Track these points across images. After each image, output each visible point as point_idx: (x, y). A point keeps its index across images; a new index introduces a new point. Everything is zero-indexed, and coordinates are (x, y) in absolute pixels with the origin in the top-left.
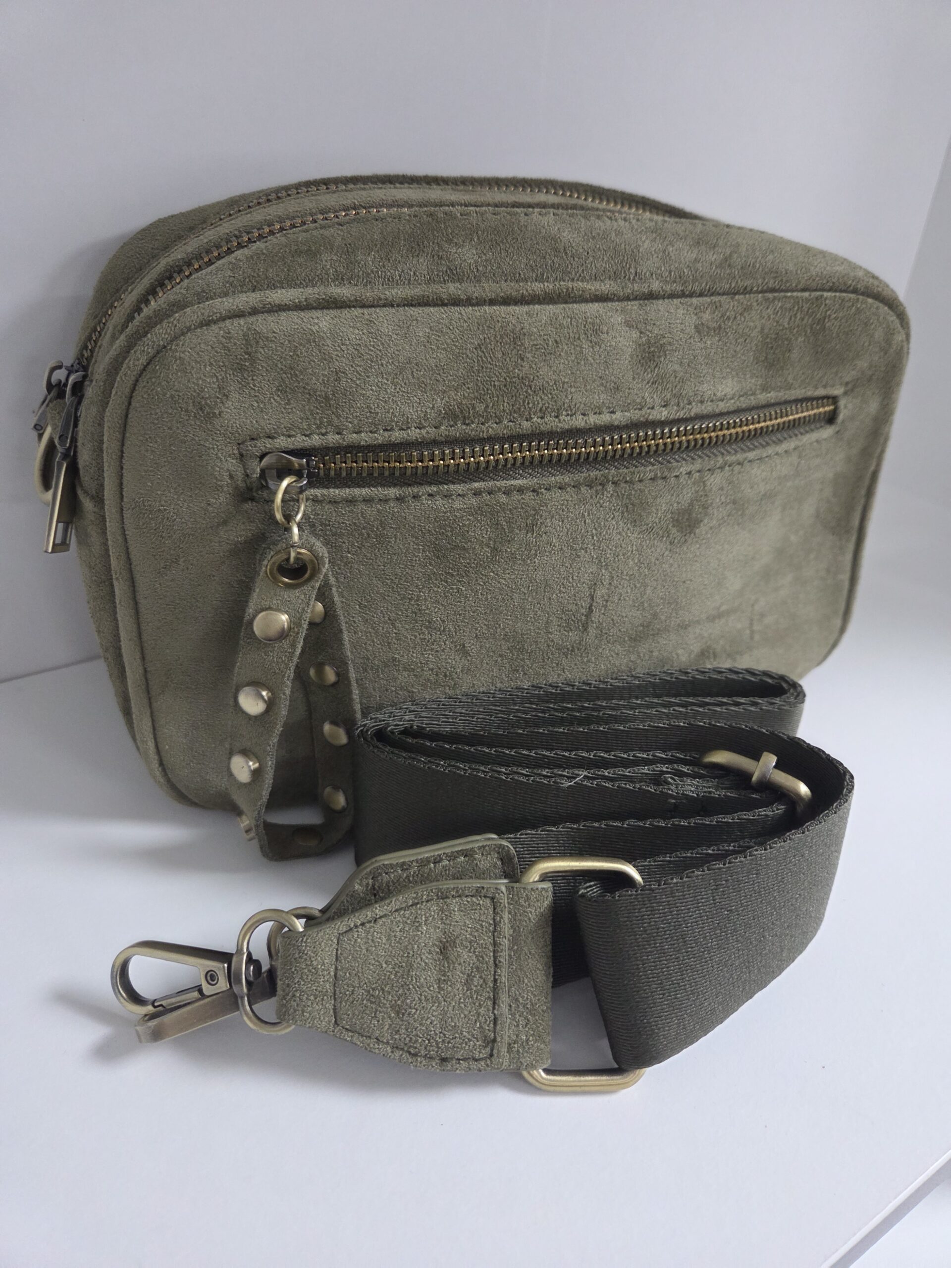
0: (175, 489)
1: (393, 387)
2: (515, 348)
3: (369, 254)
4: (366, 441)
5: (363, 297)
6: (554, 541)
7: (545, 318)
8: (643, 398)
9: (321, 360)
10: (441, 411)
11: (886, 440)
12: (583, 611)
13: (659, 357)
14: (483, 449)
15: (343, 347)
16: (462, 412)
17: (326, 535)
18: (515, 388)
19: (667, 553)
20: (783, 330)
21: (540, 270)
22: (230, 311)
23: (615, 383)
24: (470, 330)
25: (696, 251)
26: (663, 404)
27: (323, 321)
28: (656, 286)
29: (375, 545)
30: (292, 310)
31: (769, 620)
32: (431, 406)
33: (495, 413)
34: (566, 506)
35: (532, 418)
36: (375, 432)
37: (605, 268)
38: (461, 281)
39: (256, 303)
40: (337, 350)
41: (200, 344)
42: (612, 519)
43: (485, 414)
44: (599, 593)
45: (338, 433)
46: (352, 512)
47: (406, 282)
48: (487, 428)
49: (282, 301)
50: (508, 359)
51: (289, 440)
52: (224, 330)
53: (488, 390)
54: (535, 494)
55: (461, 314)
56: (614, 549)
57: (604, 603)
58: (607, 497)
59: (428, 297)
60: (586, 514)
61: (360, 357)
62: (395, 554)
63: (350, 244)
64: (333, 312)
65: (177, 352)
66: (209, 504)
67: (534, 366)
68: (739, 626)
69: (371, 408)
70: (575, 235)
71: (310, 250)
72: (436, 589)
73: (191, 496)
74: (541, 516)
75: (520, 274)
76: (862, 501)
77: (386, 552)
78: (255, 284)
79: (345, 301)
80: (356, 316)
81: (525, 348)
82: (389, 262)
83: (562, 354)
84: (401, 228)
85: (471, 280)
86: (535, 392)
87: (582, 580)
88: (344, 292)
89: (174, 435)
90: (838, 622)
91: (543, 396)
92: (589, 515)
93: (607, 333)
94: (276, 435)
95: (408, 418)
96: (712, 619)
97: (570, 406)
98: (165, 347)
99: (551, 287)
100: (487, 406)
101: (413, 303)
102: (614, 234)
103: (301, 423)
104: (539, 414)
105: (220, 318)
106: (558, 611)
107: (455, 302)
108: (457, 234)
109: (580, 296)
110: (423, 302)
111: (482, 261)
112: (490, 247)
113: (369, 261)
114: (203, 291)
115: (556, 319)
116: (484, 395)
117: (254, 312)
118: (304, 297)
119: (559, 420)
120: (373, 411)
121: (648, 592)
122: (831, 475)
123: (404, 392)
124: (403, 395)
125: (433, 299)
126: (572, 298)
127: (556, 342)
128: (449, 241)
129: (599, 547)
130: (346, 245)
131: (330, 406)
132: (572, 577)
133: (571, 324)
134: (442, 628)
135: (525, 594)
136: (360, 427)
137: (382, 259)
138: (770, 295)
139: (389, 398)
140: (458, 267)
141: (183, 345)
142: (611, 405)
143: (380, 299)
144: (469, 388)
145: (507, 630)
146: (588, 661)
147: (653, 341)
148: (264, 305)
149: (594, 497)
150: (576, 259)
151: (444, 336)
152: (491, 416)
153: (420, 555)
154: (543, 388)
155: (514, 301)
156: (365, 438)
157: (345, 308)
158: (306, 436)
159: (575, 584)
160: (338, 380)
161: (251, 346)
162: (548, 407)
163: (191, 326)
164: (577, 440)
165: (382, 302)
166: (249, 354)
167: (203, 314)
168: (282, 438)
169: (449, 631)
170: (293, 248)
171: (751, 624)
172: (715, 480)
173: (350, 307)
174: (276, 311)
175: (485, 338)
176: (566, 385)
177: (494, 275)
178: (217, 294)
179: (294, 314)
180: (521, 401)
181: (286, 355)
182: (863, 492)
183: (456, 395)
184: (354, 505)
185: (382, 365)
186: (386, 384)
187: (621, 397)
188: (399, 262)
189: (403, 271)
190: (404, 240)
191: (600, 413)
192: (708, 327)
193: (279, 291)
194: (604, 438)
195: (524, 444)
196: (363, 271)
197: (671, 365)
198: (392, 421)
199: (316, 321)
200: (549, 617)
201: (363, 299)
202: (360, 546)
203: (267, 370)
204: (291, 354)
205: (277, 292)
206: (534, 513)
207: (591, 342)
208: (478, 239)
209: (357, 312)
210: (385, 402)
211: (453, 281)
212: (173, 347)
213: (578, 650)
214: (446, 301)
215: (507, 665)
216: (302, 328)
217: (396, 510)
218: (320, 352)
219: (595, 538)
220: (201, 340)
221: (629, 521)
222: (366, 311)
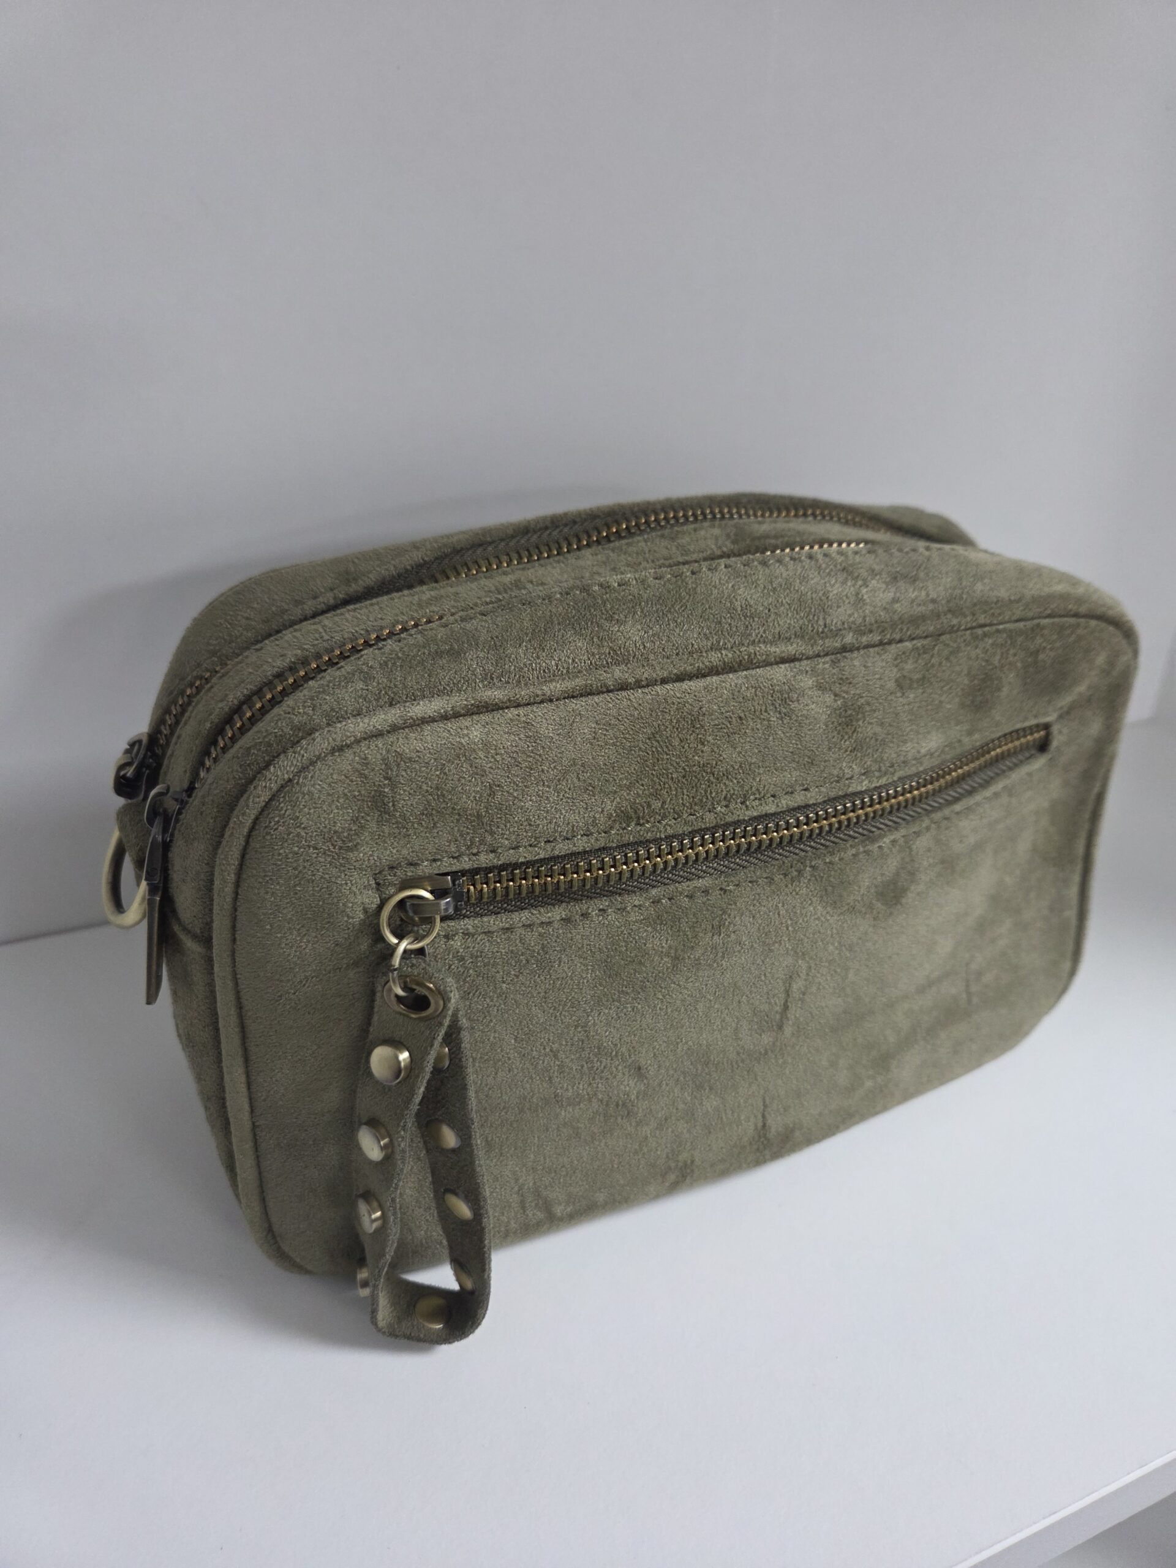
0: (299, 930)
1: (556, 794)
2: (693, 731)
3: (520, 645)
4: (525, 857)
5: (518, 696)
6: (744, 939)
7: (726, 692)
8: (841, 769)
9: (472, 776)
10: (611, 814)
11: (1112, 758)
12: (778, 1008)
13: (858, 720)
14: (660, 849)
15: (498, 758)
16: (636, 812)
17: (477, 967)
18: (696, 777)
19: (871, 929)
20: (993, 669)
21: (715, 637)
22: (366, 733)
23: (809, 757)
24: (642, 718)
25: (893, 589)
26: (863, 771)
27: (475, 731)
28: (849, 638)
29: (535, 971)
30: (436, 721)
31: (988, 978)
32: (600, 810)
33: (674, 809)
34: (758, 901)
35: (715, 809)
36: (535, 846)
37: (789, 624)
38: (626, 662)
39: (396, 719)
40: (491, 762)
41: (332, 774)
42: (810, 905)
43: (662, 811)
44: (795, 987)
45: (492, 852)
46: (509, 939)
47: (565, 671)
48: (664, 827)
49: (425, 713)
50: (686, 746)
51: (434, 865)
52: (359, 756)
53: (664, 784)
54: (722, 893)
55: (630, 700)
56: (811, 936)
57: (801, 996)
58: (804, 883)
59: (591, 685)
60: (780, 905)
61: (517, 766)
62: (558, 979)
63: (497, 637)
64: (485, 717)
65: (305, 786)
66: (337, 945)
67: (716, 749)
68: (954, 991)
69: (531, 821)
70: (753, 591)
71: (452, 648)
72: (607, 1011)
73: (316, 937)
74: (730, 915)
75: (693, 645)
76: (1086, 826)
77: (549, 977)
78: (392, 695)
79: (496, 704)
80: (511, 719)
81: (705, 731)
82: (544, 651)
83: (747, 731)
84: (553, 610)
85: (637, 659)
86: (718, 779)
87: (776, 976)
88: (496, 694)
89: (301, 875)
90: (1067, 965)
91: (727, 782)
92: (783, 906)
93: (798, 701)
94: (419, 862)
95: (573, 826)
96: (922, 990)
97: (758, 790)
98: (290, 780)
99: (730, 655)
100: (664, 803)
101: (575, 694)
102: (798, 581)
103: (449, 846)
104: (724, 803)
105: (355, 741)
106: (748, 1013)
107: (622, 687)
108: (618, 609)
109: (764, 661)
110: (586, 692)
111: (648, 636)
112: (656, 619)
113: (521, 655)
114: (332, 710)
115: (739, 691)
116: (661, 789)
117: (394, 729)
118: (450, 706)
119: (747, 806)
120: (532, 823)
121: (850, 975)
122: (1046, 804)
123: (568, 798)
124: (567, 802)
125: (597, 687)
126: (755, 664)
127: (740, 718)
128: (610, 619)
129: (795, 938)
130: (492, 638)
131: (483, 825)
132: (765, 975)
133: (756, 695)
134: (614, 1053)
135: (710, 1001)
136: (519, 843)
137: (535, 649)
138: (979, 631)
139: (552, 807)
140: (623, 646)
141: (312, 777)
142: (804, 782)
143: (538, 696)
144: (643, 785)
145: (690, 1043)
146: (784, 1063)
147: (850, 703)
148: (405, 720)
149: (790, 885)
150: (756, 619)
151: (613, 729)
152: (669, 812)
153: (589, 975)
154: (727, 774)
155: (689, 676)
156: (524, 855)
157: (498, 710)
158: (454, 858)
159: (767, 981)
160: (492, 794)
161: (392, 770)
162: (734, 794)
163: (320, 754)
164: (767, 824)
165: (538, 699)
166: (390, 779)
167: (334, 740)
168: (426, 863)
169: (622, 1055)
170: (433, 648)
171: (967, 986)
172: (922, 843)
173: (502, 708)
174: (418, 725)
175: (659, 725)
176: (753, 766)
177: (663, 650)
178: (349, 711)
179: (440, 726)
180: (703, 792)
181: (433, 775)
182: (1087, 816)
183: (628, 794)
184: (512, 932)
185: (543, 771)
186: (548, 792)
187: (816, 771)
188: (555, 650)
189: (560, 660)
190: (559, 624)
191: (792, 793)
192: (911, 679)
193: (421, 703)
194: (798, 818)
195: (706, 837)
196: (515, 666)
197: (869, 729)
198: (556, 831)
199: (466, 732)
200: (738, 1022)
201: (518, 699)
202: (517, 974)
203: (410, 794)
204: (438, 773)
205: (419, 704)
206: (721, 913)
207: (780, 713)
208: (642, 612)
209: (511, 713)
210: (547, 812)
211: (618, 664)
212: (301, 780)
213: (772, 1051)
214: (612, 687)
215: (690, 1083)
216: (450, 742)
217: (561, 932)
218: (471, 766)
219: (790, 928)
220: (334, 770)
221: (829, 904)
222: (521, 711)
